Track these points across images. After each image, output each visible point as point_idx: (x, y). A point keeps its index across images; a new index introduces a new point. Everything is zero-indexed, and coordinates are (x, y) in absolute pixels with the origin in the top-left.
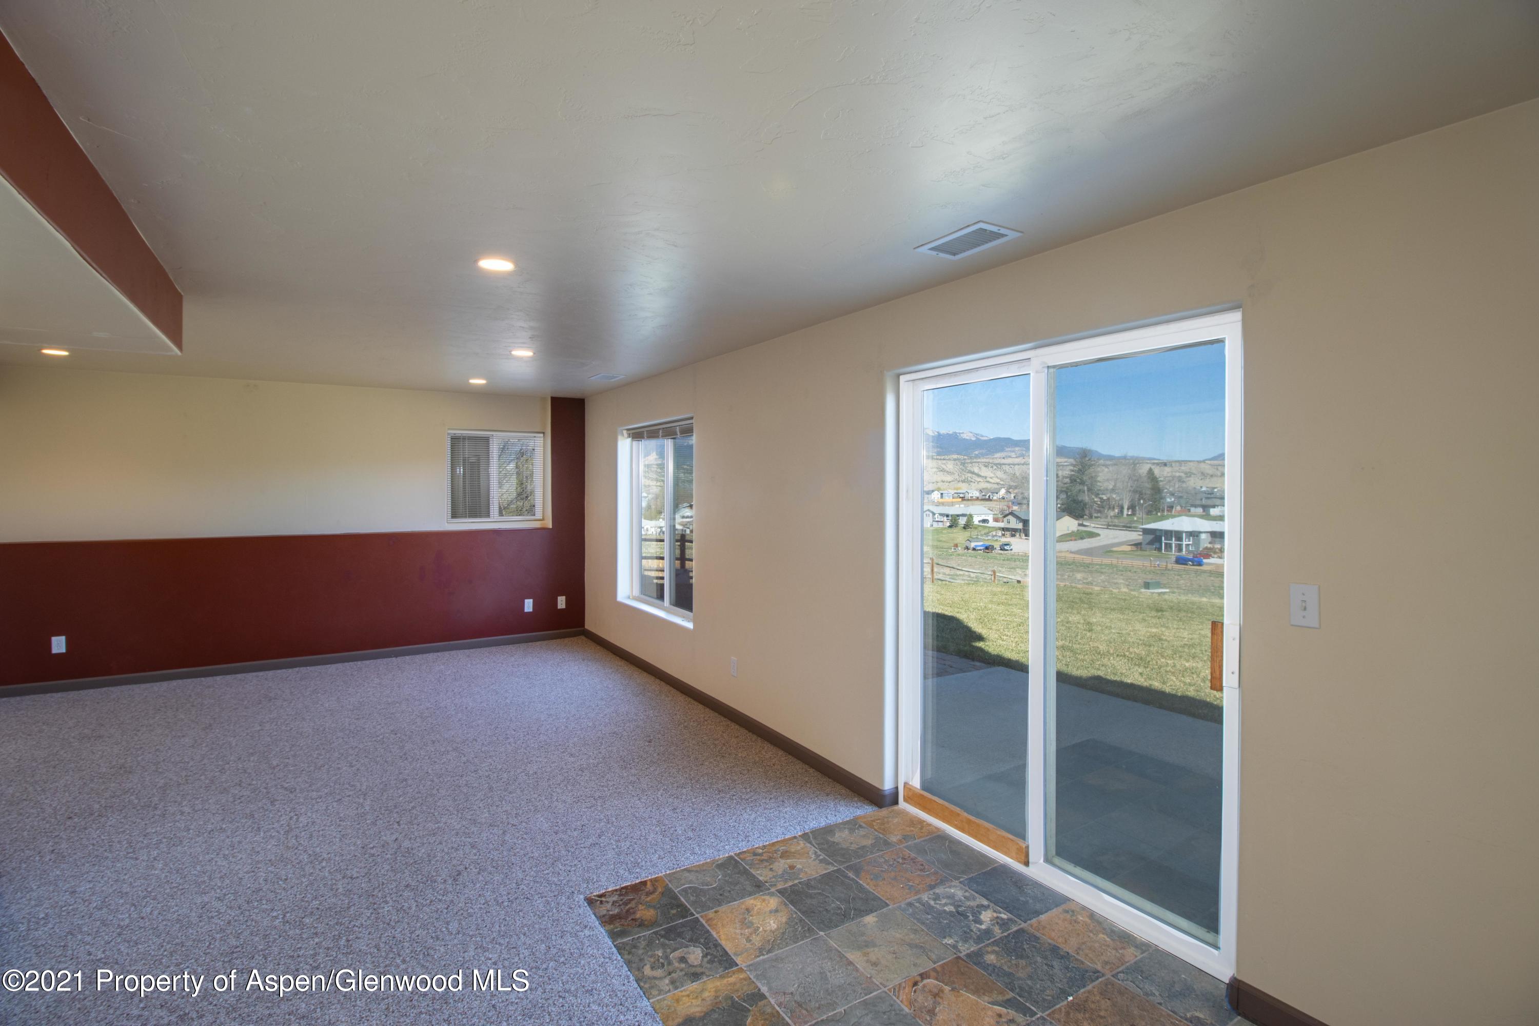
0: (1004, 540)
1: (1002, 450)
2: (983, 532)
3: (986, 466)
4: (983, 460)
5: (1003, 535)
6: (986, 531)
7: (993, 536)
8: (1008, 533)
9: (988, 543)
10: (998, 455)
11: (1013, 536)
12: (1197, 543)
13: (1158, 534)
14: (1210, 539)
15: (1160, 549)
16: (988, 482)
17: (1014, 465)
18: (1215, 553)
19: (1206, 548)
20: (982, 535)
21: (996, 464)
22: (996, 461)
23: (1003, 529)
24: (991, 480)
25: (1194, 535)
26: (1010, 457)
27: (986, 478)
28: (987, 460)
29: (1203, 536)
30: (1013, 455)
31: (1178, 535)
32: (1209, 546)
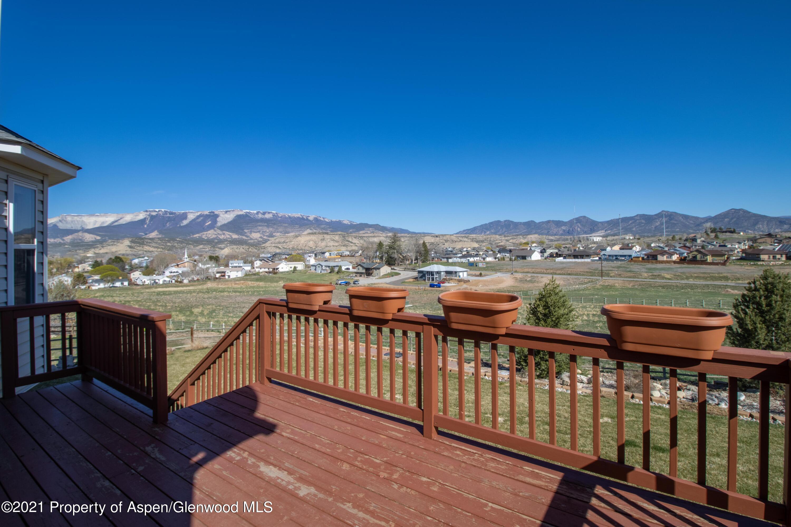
0: (356, 278)
1: (363, 230)
2: (346, 275)
3: (355, 238)
4: (354, 235)
5: (356, 276)
6: (348, 274)
7: (351, 277)
8: (359, 275)
9: (347, 281)
10: (361, 232)
11: (361, 276)
12: (440, 277)
13: (424, 273)
14: (445, 274)
15: (425, 280)
16: (356, 246)
17: (369, 237)
18: (447, 281)
19: (444, 279)
20: (345, 276)
21: (360, 237)
22: (360, 235)
23: (356, 273)
24: (358, 245)
25: (439, 273)
26: (367, 233)
27: (355, 244)
28: (356, 235)
29: (442, 273)
30: (369, 232)
31: (432, 273)
32: (445, 277)
